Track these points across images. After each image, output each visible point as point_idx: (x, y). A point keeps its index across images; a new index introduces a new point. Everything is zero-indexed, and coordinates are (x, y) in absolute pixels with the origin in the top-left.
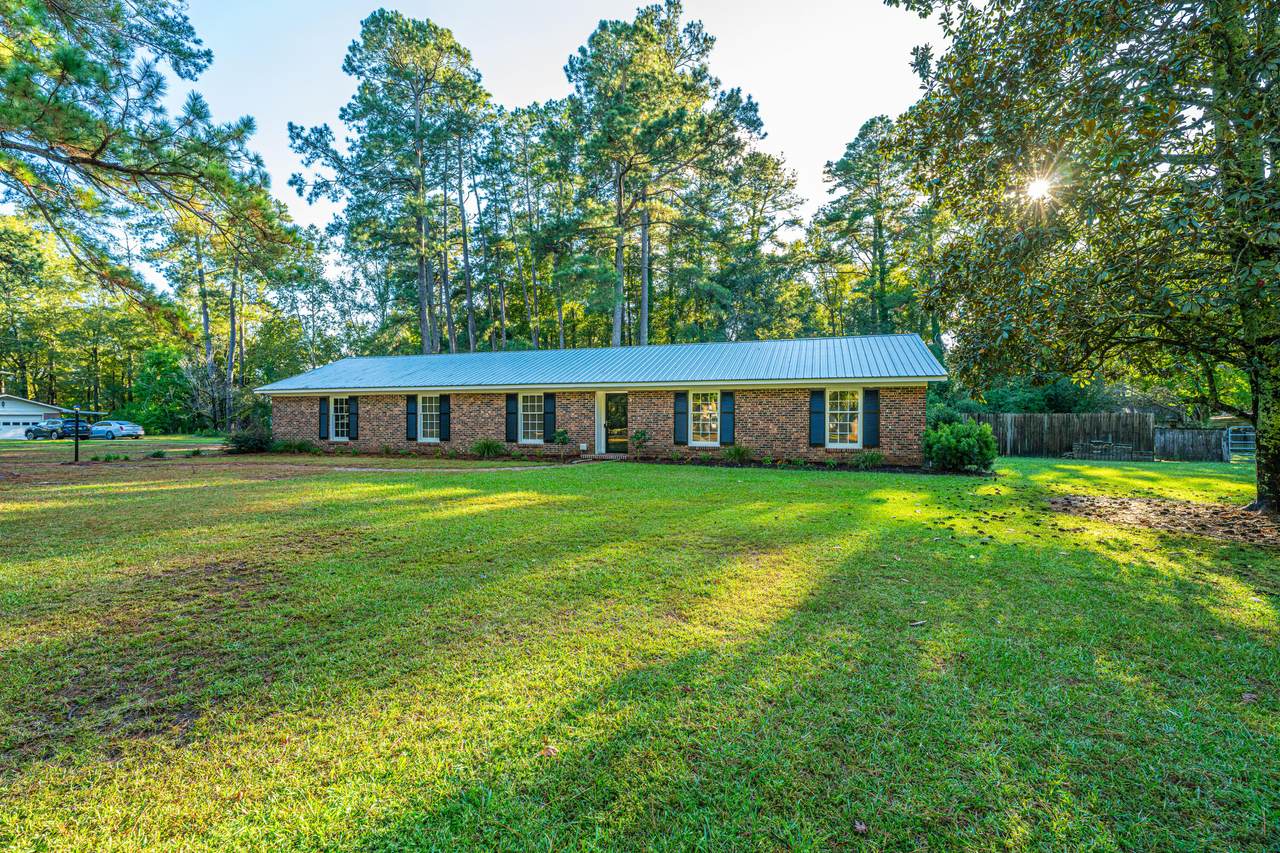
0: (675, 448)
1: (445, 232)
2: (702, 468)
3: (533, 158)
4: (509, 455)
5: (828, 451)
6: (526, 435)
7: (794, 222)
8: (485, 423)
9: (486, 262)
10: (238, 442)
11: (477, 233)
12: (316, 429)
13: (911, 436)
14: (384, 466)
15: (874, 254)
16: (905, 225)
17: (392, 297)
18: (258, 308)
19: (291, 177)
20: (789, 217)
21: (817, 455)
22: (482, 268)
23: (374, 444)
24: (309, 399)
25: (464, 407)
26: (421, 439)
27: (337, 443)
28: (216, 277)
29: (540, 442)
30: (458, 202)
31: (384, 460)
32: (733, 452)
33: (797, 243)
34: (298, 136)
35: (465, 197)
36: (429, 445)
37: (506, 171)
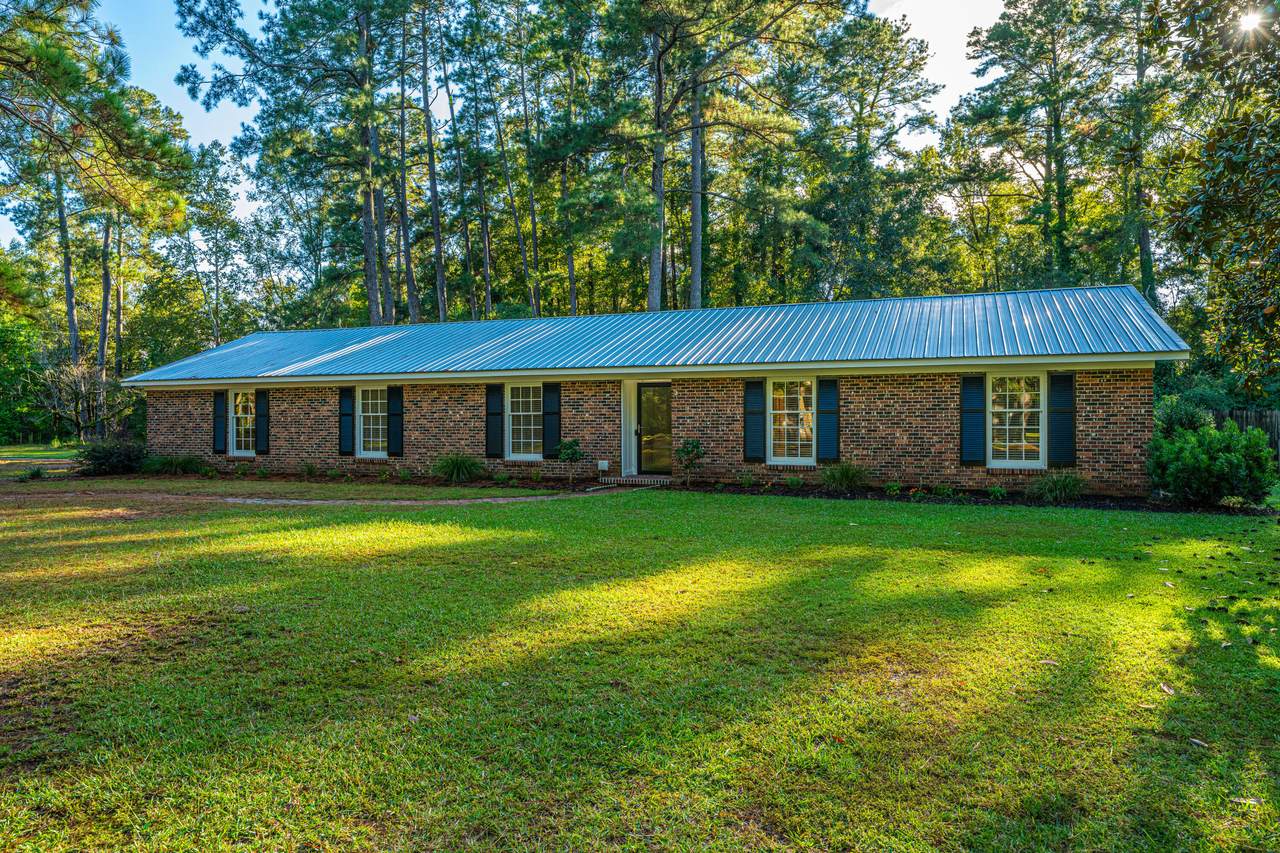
0: (745, 467)
1: (403, 148)
2: (788, 500)
3: (531, 35)
4: (490, 478)
5: (991, 473)
6: (516, 448)
7: (923, 121)
8: (456, 430)
9: (463, 189)
10: (97, 458)
11: (449, 147)
12: (208, 438)
13: (1128, 448)
14: (301, 495)
15: (1048, 166)
16: (1097, 120)
17: (325, 242)
18: (142, 263)
19: (179, 71)
20: (913, 113)
21: (972, 478)
22: (458, 201)
23: (292, 461)
24: (199, 394)
25: (424, 405)
26: (361, 454)
27: (239, 459)
28: (83, 220)
29: (537, 457)
30: (422, 105)
31: (305, 484)
32: (837, 475)
33: (928, 151)
34: (191, 11)
35: (431, 96)
36: (372, 462)
37: (491, 57)
